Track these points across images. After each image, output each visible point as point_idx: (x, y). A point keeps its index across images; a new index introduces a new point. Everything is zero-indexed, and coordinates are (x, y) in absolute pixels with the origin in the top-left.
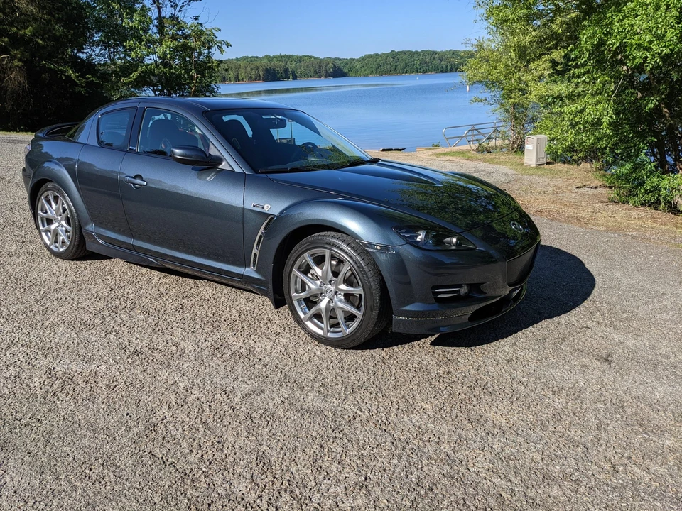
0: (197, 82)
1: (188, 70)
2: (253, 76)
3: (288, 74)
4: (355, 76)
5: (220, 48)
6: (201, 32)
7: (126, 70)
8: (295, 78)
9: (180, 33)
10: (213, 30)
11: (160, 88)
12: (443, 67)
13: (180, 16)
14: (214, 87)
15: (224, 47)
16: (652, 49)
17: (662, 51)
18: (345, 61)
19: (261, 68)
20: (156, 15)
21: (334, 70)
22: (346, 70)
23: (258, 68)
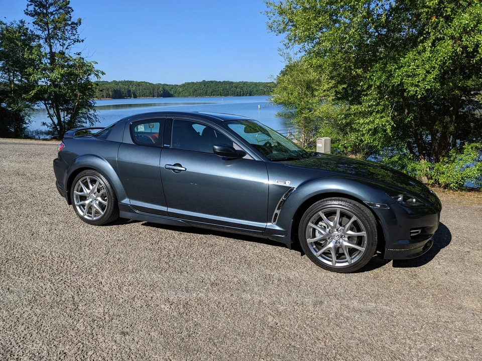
0: (80, 99)
1: (73, 90)
2: (105, 95)
3: (130, 94)
4: (178, 96)
5: (97, 75)
6: (83, 65)
7: (26, 89)
8: (135, 97)
9: (66, 64)
10: (92, 63)
11: (50, 102)
12: (238, 92)
13: (67, 52)
14: (92, 102)
15: (100, 75)
16: (420, 86)
17: (425, 87)
18: (171, 86)
19: (110, 90)
20: (48, 50)
21: (164, 92)
22: (172, 93)
23: (108, 90)
